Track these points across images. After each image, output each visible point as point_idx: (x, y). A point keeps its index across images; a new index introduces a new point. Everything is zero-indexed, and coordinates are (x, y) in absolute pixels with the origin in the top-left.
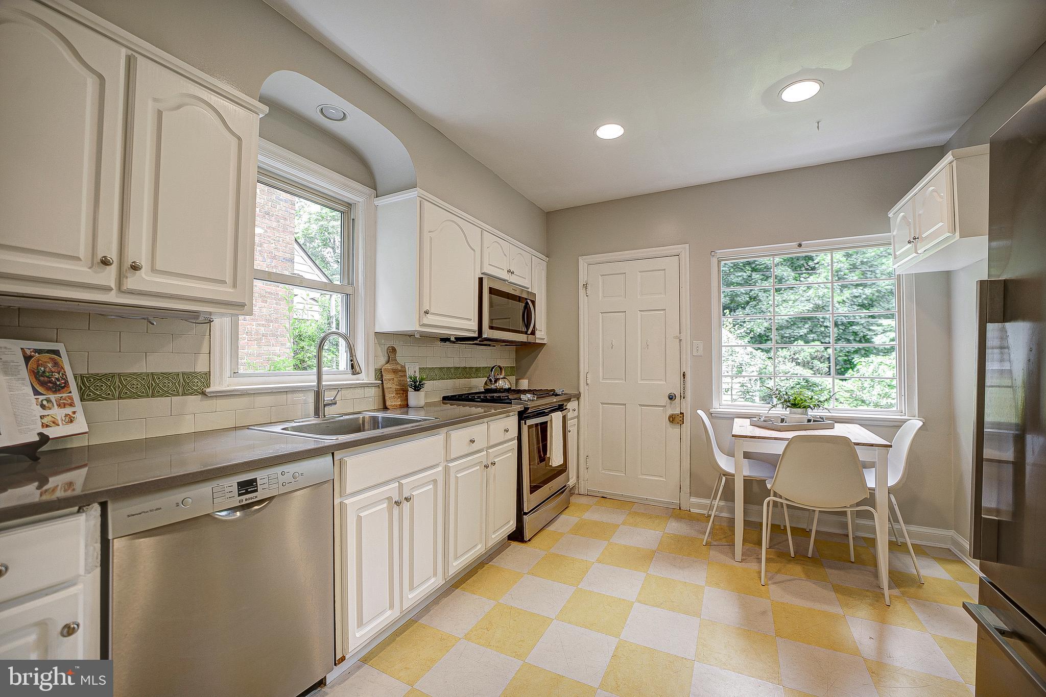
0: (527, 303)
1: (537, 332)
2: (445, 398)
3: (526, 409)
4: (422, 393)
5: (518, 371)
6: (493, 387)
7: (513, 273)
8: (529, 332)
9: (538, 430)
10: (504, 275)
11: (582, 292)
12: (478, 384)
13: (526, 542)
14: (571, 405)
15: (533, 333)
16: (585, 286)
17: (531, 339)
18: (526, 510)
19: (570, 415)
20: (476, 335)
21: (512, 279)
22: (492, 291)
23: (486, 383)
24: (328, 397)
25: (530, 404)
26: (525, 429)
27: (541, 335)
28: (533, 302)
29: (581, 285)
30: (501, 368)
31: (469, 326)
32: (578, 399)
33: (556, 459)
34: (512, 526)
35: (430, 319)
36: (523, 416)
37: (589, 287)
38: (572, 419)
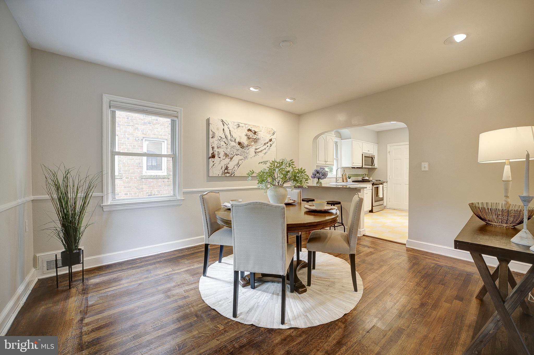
0: (373, 158)
1: (375, 165)
2: (353, 181)
3: (374, 183)
4: (350, 179)
5: (369, 175)
6: (364, 179)
7: (369, 151)
8: (373, 165)
9: (376, 189)
10: (367, 152)
11: (388, 154)
12: (360, 178)
13: (373, 213)
14: (384, 184)
15: (374, 165)
16: (389, 152)
17: (373, 167)
18: (373, 206)
19: (384, 187)
20: (361, 167)
21: (369, 152)
22: (365, 157)
23: (362, 178)
24: (338, 179)
25: (374, 182)
26: (373, 188)
27: (376, 166)
28: (374, 157)
29: (388, 152)
30: (366, 174)
31: (360, 165)
32: (387, 183)
33: (381, 195)
34: (370, 209)
35: (354, 164)
36: (373, 184)
37: (390, 152)
38: (385, 188)
